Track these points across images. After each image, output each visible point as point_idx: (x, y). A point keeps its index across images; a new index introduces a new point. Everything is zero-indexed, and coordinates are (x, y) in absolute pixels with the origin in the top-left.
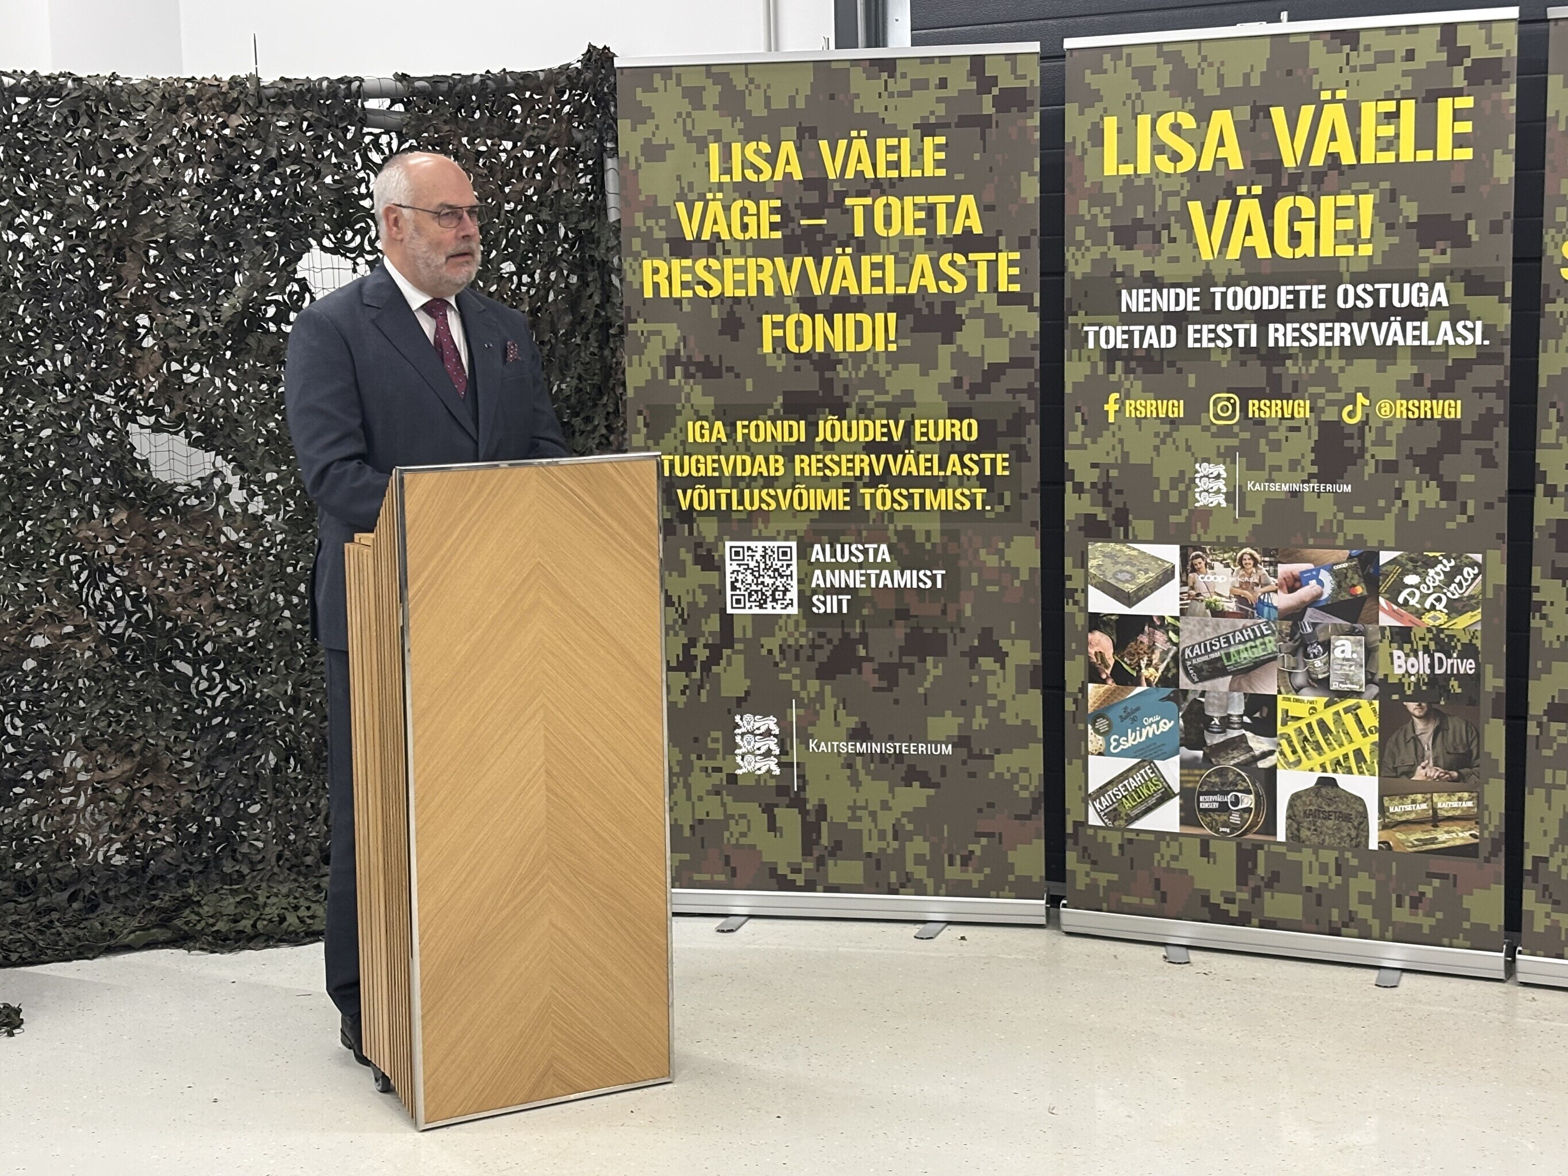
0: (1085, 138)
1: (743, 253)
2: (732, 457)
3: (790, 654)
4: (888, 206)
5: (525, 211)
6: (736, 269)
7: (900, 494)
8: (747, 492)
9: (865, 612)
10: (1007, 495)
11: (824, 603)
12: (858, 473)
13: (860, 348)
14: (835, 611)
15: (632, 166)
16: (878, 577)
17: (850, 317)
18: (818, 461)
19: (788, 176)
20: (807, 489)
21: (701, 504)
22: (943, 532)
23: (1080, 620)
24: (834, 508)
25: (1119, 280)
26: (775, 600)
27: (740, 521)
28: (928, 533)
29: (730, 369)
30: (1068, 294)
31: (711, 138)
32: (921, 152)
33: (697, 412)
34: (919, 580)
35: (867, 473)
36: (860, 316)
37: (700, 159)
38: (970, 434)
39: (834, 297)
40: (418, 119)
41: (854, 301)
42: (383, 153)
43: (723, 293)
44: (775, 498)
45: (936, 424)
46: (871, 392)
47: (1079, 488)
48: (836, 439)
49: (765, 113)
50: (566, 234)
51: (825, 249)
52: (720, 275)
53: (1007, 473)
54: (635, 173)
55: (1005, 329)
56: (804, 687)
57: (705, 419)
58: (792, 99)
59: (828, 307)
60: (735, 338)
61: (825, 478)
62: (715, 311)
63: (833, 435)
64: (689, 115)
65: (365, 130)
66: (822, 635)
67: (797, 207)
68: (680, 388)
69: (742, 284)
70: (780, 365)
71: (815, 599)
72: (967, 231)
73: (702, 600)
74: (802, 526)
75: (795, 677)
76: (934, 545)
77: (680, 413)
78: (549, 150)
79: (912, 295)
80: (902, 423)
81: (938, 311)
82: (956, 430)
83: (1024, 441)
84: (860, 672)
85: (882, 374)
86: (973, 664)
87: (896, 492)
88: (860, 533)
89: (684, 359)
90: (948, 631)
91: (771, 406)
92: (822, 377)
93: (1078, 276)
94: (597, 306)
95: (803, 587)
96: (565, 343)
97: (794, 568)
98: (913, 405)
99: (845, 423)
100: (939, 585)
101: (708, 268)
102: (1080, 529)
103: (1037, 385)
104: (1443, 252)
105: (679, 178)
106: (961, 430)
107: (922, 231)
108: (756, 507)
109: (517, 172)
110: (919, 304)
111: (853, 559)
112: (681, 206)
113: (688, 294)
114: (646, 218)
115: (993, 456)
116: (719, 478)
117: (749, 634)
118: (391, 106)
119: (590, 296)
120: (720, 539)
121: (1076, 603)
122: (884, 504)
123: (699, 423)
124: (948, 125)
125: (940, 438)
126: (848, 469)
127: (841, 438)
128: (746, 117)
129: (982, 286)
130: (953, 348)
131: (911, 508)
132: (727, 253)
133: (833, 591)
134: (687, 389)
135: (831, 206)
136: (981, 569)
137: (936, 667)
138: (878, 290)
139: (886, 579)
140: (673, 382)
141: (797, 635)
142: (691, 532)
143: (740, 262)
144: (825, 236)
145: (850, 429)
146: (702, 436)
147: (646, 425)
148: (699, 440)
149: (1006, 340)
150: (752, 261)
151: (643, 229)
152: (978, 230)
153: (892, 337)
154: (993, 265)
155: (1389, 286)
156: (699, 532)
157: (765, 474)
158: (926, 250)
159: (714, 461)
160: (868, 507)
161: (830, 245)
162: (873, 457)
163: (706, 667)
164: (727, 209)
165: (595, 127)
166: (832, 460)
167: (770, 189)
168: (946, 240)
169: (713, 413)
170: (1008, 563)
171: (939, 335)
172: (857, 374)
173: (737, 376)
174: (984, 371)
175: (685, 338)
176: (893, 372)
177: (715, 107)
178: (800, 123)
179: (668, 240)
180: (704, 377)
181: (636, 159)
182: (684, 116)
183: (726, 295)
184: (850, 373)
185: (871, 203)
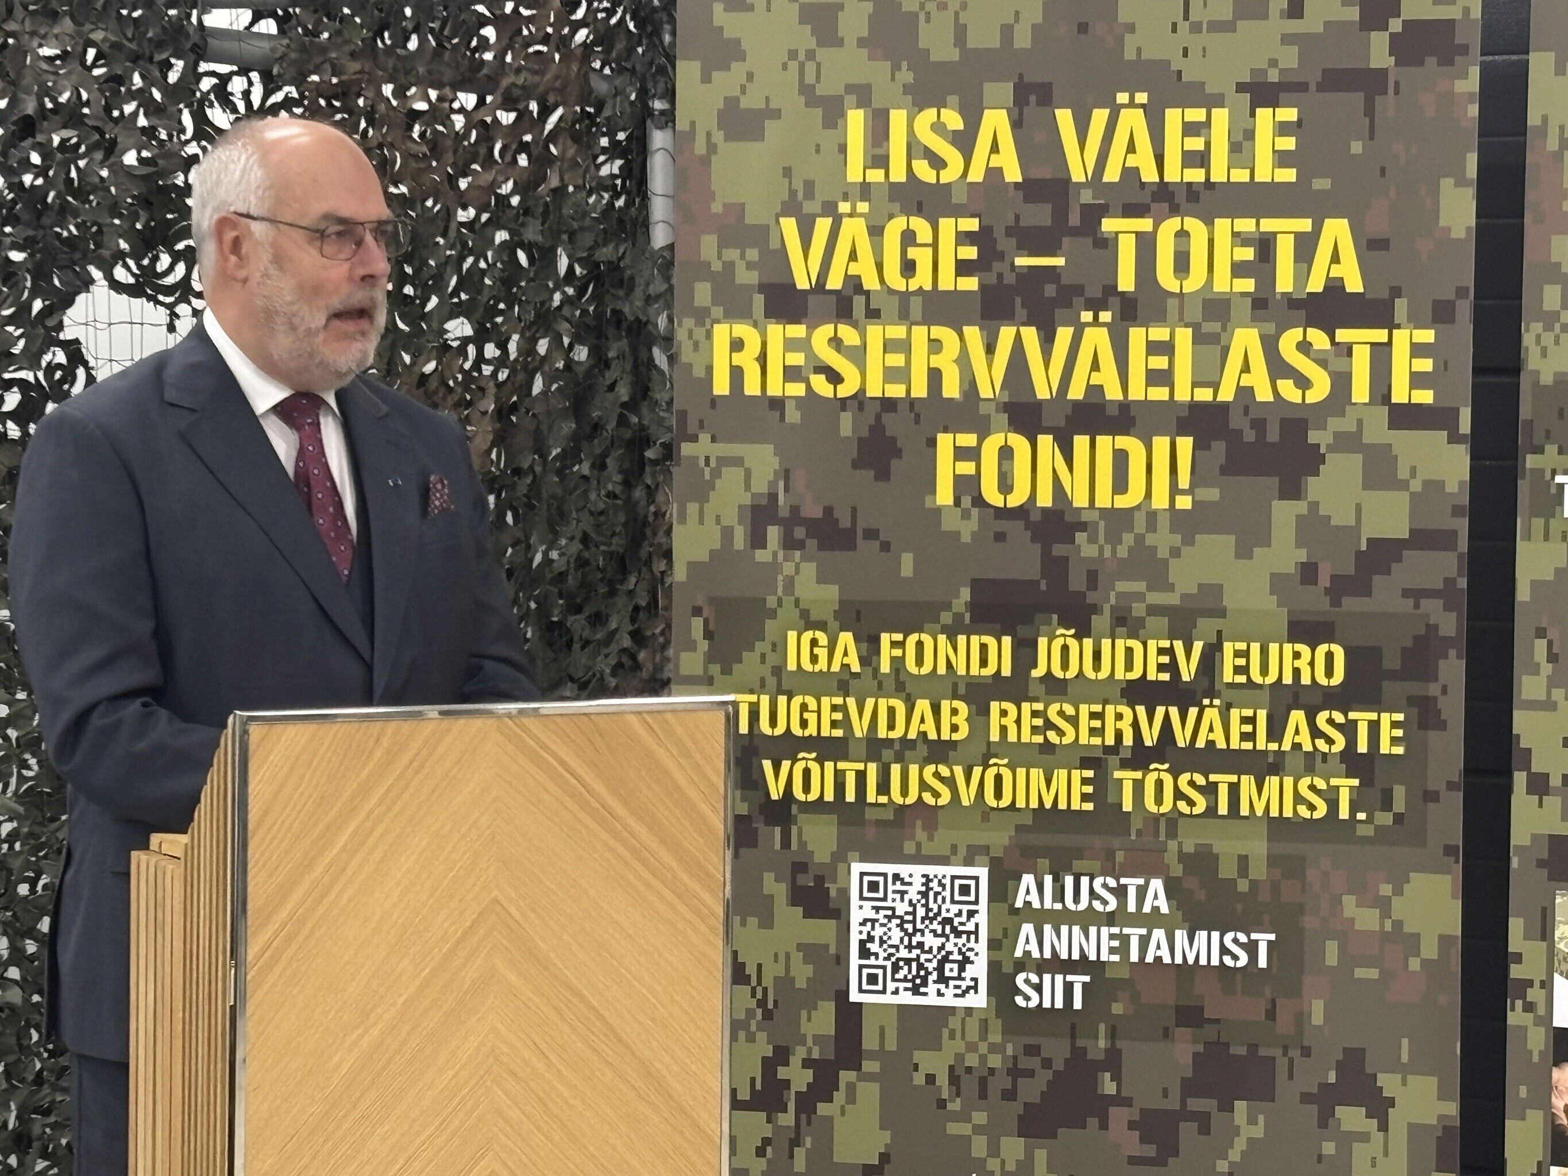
1: (904, 316)
2: (870, 702)
3: (970, 1084)
4: (1182, 235)
5: (495, 223)
6: (889, 346)
7: (1192, 783)
8: (896, 769)
9: (1117, 1008)
10: (1399, 793)
11: (1038, 988)
12: (1110, 741)
13: (1123, 502)
14: (1059, 1004)
15: (700, 147)
16: (1144, 942)
17: (1104, 442)
18: (1035, 714)
19: (994, 174)
20: (1012, 767)
21: (807, 788)
22: (1273, 860)
23: (1537, 1041)
24: (1062, 805)
26: (943, 979)
27: (879, 823)
28: (1243, 861)
29: (872, 534)
30: (1526, 411)
31: (851, 99)
32: (1250, 135)
33: (805, 614)
34: (1224, 950)
35: (1128, 740)
36: (1124, 442)
37: (828, 139)
38: (1329, 672)
39: (1076, 403)
40: (303, 49)
41: (1114, 412)
42: (234, 110)
43: (862, 390)
44: (950, 782)
45: (1264, 652)
46: (1140, 586)
47: (1539, 785)
48: (1071, 674)
49: (954, 55)
50: (570, 269)
51: (1059, 313)
52: (858, 356)
53: (1399, 750)
54: (705, 161)
55: (1403, 473)
56: (994, 1150)
57: (821, 626)
58: (1007, 31)
59: (1062, 423)
60: (883, 474)
61: (1047, 747)
62: (846, 424)
63: (1065, 665)
64: (811, 55)
65: (204, 67)
66: (1032, 1050)
67: (1009, 232)
68: (774, 567)
69: (901, 375)
70: (967, 529)
71: (1020, 979)
72: (1335, 287)
73: (802, 973)
74: (1000, 838)
75: (978, 1130)
76: (1254, 884)
77: (773, 614)
78: (546, 111)
79: (1225, 406)
80: (1198, 646)
81: (1273, 435)
82: (1303, 664)
83: (1433, 689)
84: (1104, 1126)
85: (1163, 553)
86: (1326, 1118)
87: (1184, 779)
88: (1110, 855)
89: (784, 512)
90: (1277, 1052)
91: (948, 606)
92: (1046, 554)
93: (1547, 379)
94: (624, 405)
95: (998, 955)
96: (560, 473)
97: (982, 918)
98: (1222, 613)
99: (1088, 643)
100: (1262, 962)
101: (836, 342)
102: (1541, 863)
103: (1463, 583)
105: (787, 172)
106: (1312, 664)
107: (1247, 285)
108: (911, 799)
109: (483, 151)
110: (1237, 421)
111: (1097, 905)
112: (789, 226)
113: (797, 389)
114: (722, 244)
115: (1374, 716)
116: (843, 741)
117: (891, 1045)
118: (252, 24)
119: (612, 388)
120: (841, 857)
121: (1529, 1007)
122: (1159, 800)
123: (807, 636)
124: (1302, 87)
125: (1272, 678)
126: (1093, 731)
127: (1081, 673)
128: (920, 60)
129: (1361, 391)
130: (1300, 507)
131: (1211, 811)
132: (873, 314)
133: (1056, 965)
134: (788, 568)
135: (1075, 232)
136: (1345, 934)
137: (1252, 1121)
138: (1159, 394)
139: (1158, 947)
140: (762, 556)
141: (983, 1048)
142: (786, 843)
143: (897, 332)
144: (1061, 288)
145: (1097, 656)
146: (814, 659)
147: (708, 635)
148: (807, 666)
149: (1406, 495)
150: (920, 333)
151: (717, 266)
152: (1354, 284)
153: (1184, 480)
154: (1381, 353)
156: (802, 844)
157: (932, 735)
158: (1254, 320)
159: (834, 708)
160: (1127, 806)
161: (1069, 305)
162: (1141, 710)
163: (807, 1103)
164: (876, 232)
165: (633, 71)
166: (1061, 713)
167: (959, 197)
168: (1292, 302)
169: (837, 615)
170: (1398, 924)
171: (1274, 482)
172: (1114, 551)
173: (886, 547)
174: (1359, 553)
175: (787, 472)
176: (1185, 550)
177: (861, 43)
178: (1021, 76)
179: (763, 288)
180: (821, 547)
181: (709, 135)
182: (802, 56)
183: (868, 395)
184: (1101, 549)
185: (1150, 229)
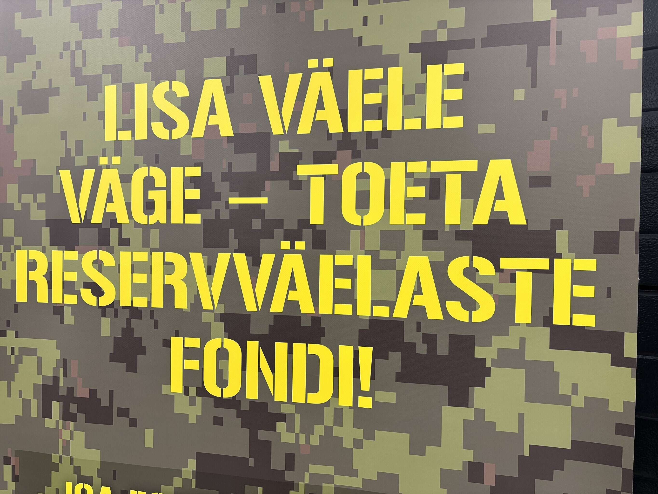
1: (146, 245)
4: (363, 177)
6: (136, 268)
13: (314, 399)
15: (7, 121)
17: (299, 348)
19: (212, 130)
29: (124, 412)
31: (107, 77)
32: (422, 89)
33: (77, 470)
36: (315, 349)
37: (91, 108)
39: (277, 316)
41: (306, 323)
43: (117, 301)
46: (329, 470)
49: (181, 38)
51: (264, 242)
52: (114, 275)
54: (10, 129)
55: (565, 389)
57: (88, 480)
58: (221, 15)
59: (266, 332)
60: (132, 367)
62: (106, 327)
64: (79, 45)
67: (225, 177)
68: (56, 433)
70: (194, 413)
72: (499, 220)
77: (56, 468)
81: (443, 349)
85: (348, 444)
89: (63, 392)
91: (179, 474)
92: (253, 438)
101: (98, 264)
105: (64, 135)
107: (419, 219)
110: (410, 336)
112: (66, 176)
113: (72, 299)
114: (22, 191)
123: (79, 487)
124: (469, 44)
128: (155, 43)
129: (523, 314)
130: (468, 413)
132: (124, 243)
134: (66, 435)
135: (275, 176)
138: (345, 310)
140: (49, 423)
143: (141, 256)
144: (265, 222)
147: (15, 478)
149: (566, 411)
150: (157, 257)
151: (18, 207)
152: (517, 218)
153: (365, 385)
154: (543, 279)
158: (426, 249)
161: (272, 236)
164: (126, 179)
167: (186, 150)
168: (459, 233)
169: (100, 473)
171: (444, 390)
172: (307, 440)
173: (133, 423)
174: (522, 458)
175: (65, 361)
176: (366, 442)
177: (114, 33)
178: (232, 51)
179: (49, 223)
180: (88, 421)
181: (12, 109)
182: (73, 47)
183: (121, 304)
184: (297, 437)
185: (336, 173)
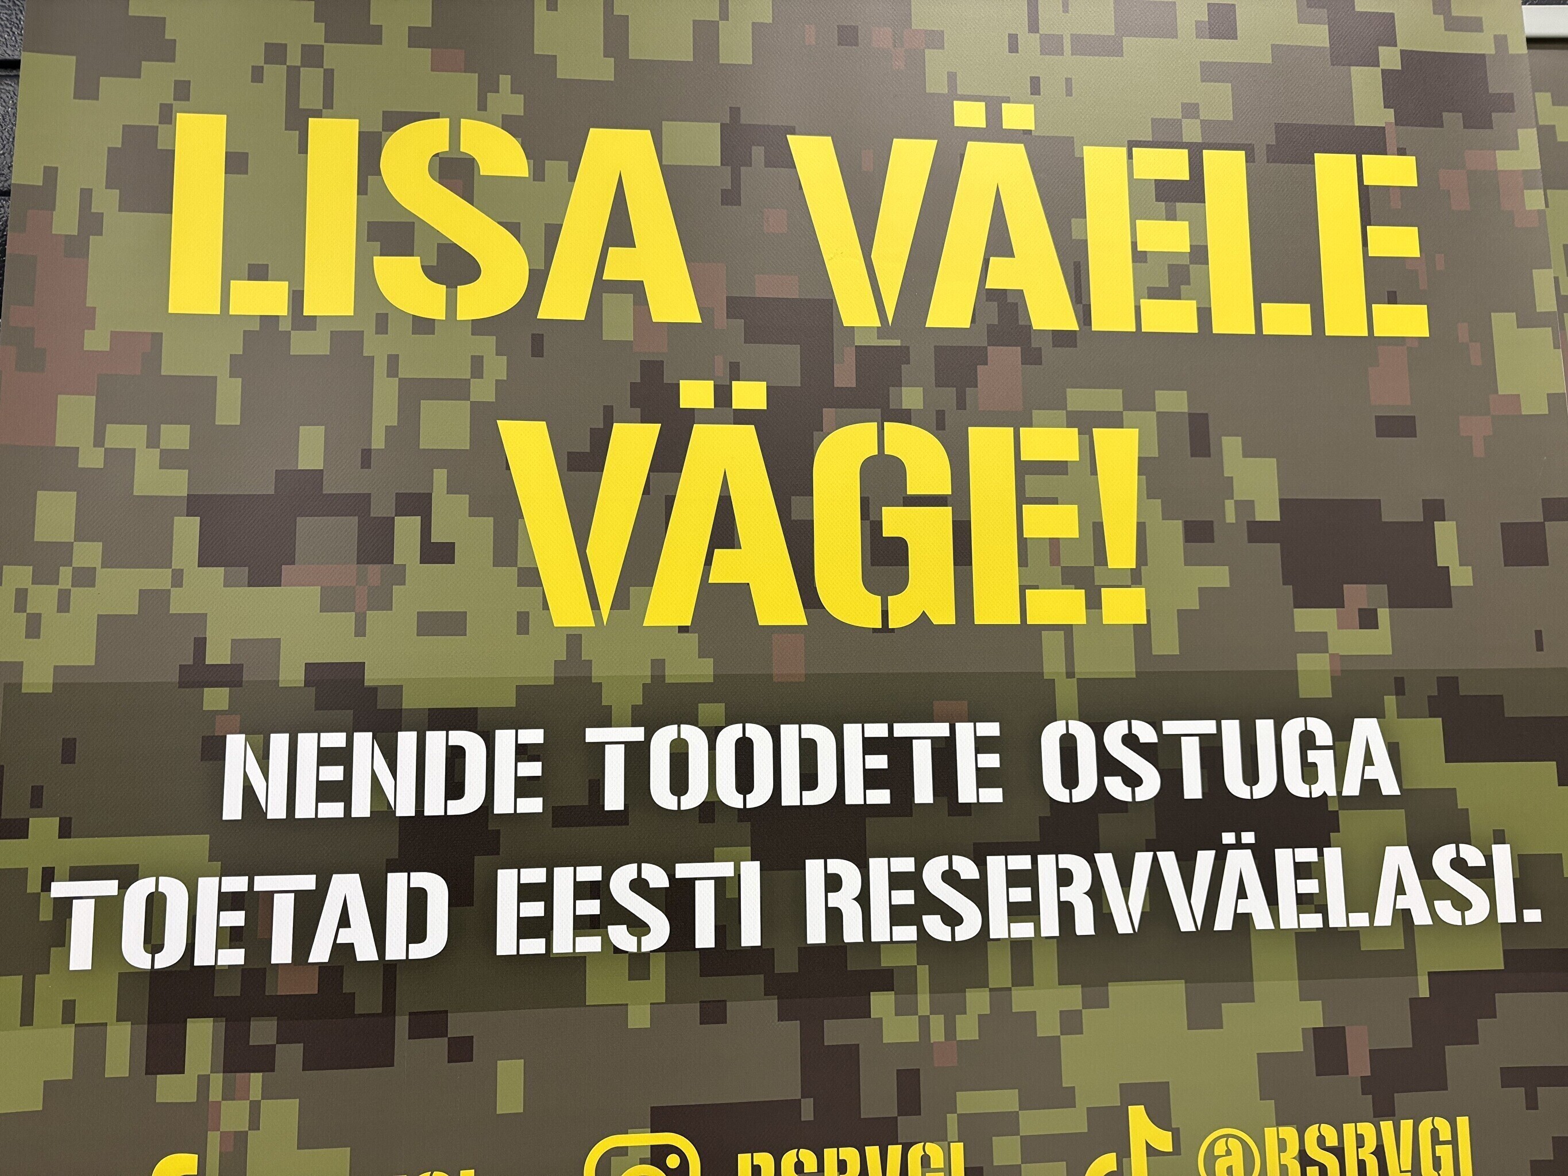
0: (96, 174)
25: (216, 698)
93: (36, 681)
104: (1368, 620)
155: (1208, 727)
